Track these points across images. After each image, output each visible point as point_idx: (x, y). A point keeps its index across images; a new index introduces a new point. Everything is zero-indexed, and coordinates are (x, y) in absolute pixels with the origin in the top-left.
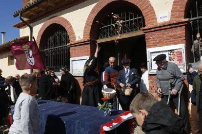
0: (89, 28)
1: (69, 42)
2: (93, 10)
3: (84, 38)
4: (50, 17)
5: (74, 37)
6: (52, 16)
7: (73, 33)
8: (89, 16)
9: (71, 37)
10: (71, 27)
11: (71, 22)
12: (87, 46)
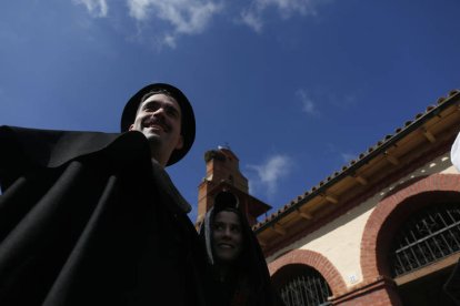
0: (372, 256)
1: (331, 294)
2: (370, 223)
3: (364, 277)
4: (276, 255)
5: (341, 282)
6: (281, 251)
7: (336, 274)
8: (364, 235)
9: (332, 282)
10: (327, 263)
11: (324, 254)
12: (377, 293)
